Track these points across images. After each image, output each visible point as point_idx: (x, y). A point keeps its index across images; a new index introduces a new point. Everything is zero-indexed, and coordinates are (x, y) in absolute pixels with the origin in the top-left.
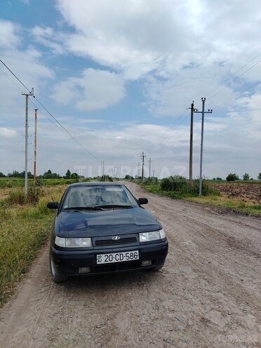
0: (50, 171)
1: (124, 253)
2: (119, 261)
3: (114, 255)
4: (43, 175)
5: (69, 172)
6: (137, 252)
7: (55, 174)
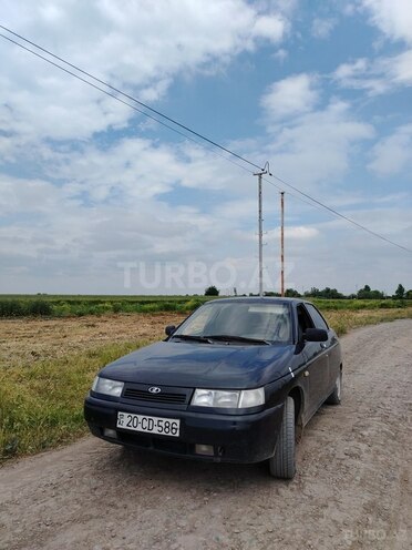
0: (367, 288)
1: (156, 419)
2: (146, 431)
3: (140, 417)
4: (356, 293)
5: (401, 289)
6: (178, 422)
7: (377, 292)
